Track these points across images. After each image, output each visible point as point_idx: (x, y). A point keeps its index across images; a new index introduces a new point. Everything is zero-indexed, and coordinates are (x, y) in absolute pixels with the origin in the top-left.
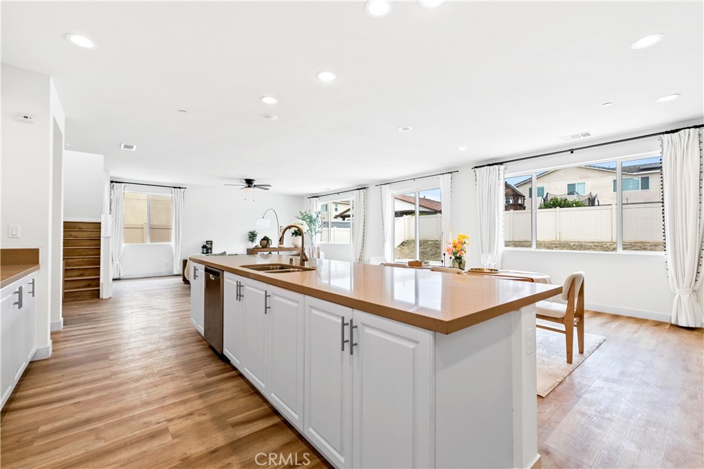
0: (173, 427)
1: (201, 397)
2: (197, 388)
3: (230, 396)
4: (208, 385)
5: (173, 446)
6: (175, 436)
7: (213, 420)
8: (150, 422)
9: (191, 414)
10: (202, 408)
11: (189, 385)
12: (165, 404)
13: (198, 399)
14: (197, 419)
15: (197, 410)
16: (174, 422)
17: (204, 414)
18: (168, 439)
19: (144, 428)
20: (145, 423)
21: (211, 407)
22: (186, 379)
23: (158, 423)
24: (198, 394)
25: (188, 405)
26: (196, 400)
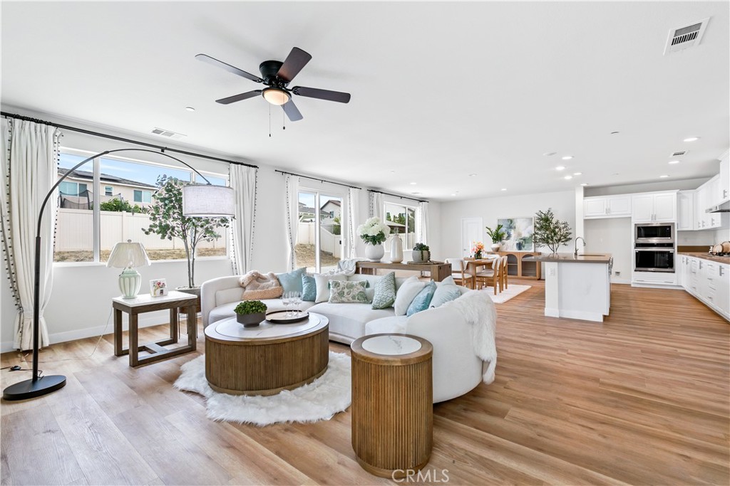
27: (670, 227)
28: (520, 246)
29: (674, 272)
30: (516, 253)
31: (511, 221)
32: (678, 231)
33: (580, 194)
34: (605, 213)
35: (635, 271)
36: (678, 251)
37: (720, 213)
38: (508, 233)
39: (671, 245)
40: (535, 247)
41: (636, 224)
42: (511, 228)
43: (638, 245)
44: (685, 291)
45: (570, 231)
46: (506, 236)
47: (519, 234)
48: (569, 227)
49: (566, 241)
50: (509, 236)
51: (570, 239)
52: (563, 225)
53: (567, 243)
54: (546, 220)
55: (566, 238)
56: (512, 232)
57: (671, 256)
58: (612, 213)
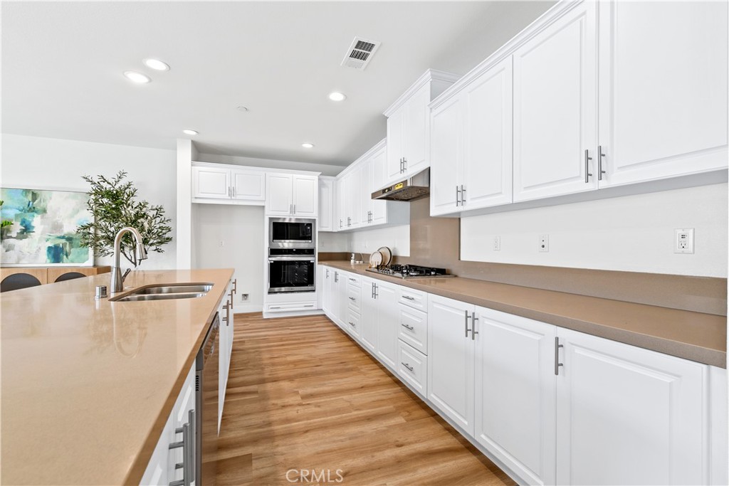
0: (297, 399)
1: (270, 424)
2: (270, 438)
3: (243, 418)
4: (255, 441)
5: (298, 387)
6: (297, 393)
7: (269, 399)
8: (316, 406)
9: (284, 407)
10: (273, 410)
11: (277, 446)
12: (305, 422)
13: (273, 421)
14: (279, 402)
15: (277, 409)
16: (297, 402)
17: (273, 404)
18: (301, 391)
19: (320, 403)
20: (319, 406)
21: (265, 410)
22: (281, 459)
23: (308, 404)
24: (272, 428)
25: (284, 416)
26: (276, 421)
27: (310, 225)
28: (56, 253)
29: (314, 291)
30: (40, 270)
31: (35, 196)
32: (319, 232)
33: (185, 153)
34: (227, 196)
35: (269, 293)
36: (319, 260)
37: (385, 201)
38: (23, 222)
39: (311, 252)
40: (95, 256)
41: (270, 219)
42: (32, 210)
43: (274, 252)
44: (325, 315)
45: (168, 224)
46: (17, 228)
47: (57, 227)
48: (166, 215)
49: (161, 243)
50: (26, 230)
51: (169, 239)
52: (155, 212)
53: (163, 247)
54: (115, 196)
55: (160, 238)
56: (36, 221)
57: (311, 266)
58: (238, 197)
